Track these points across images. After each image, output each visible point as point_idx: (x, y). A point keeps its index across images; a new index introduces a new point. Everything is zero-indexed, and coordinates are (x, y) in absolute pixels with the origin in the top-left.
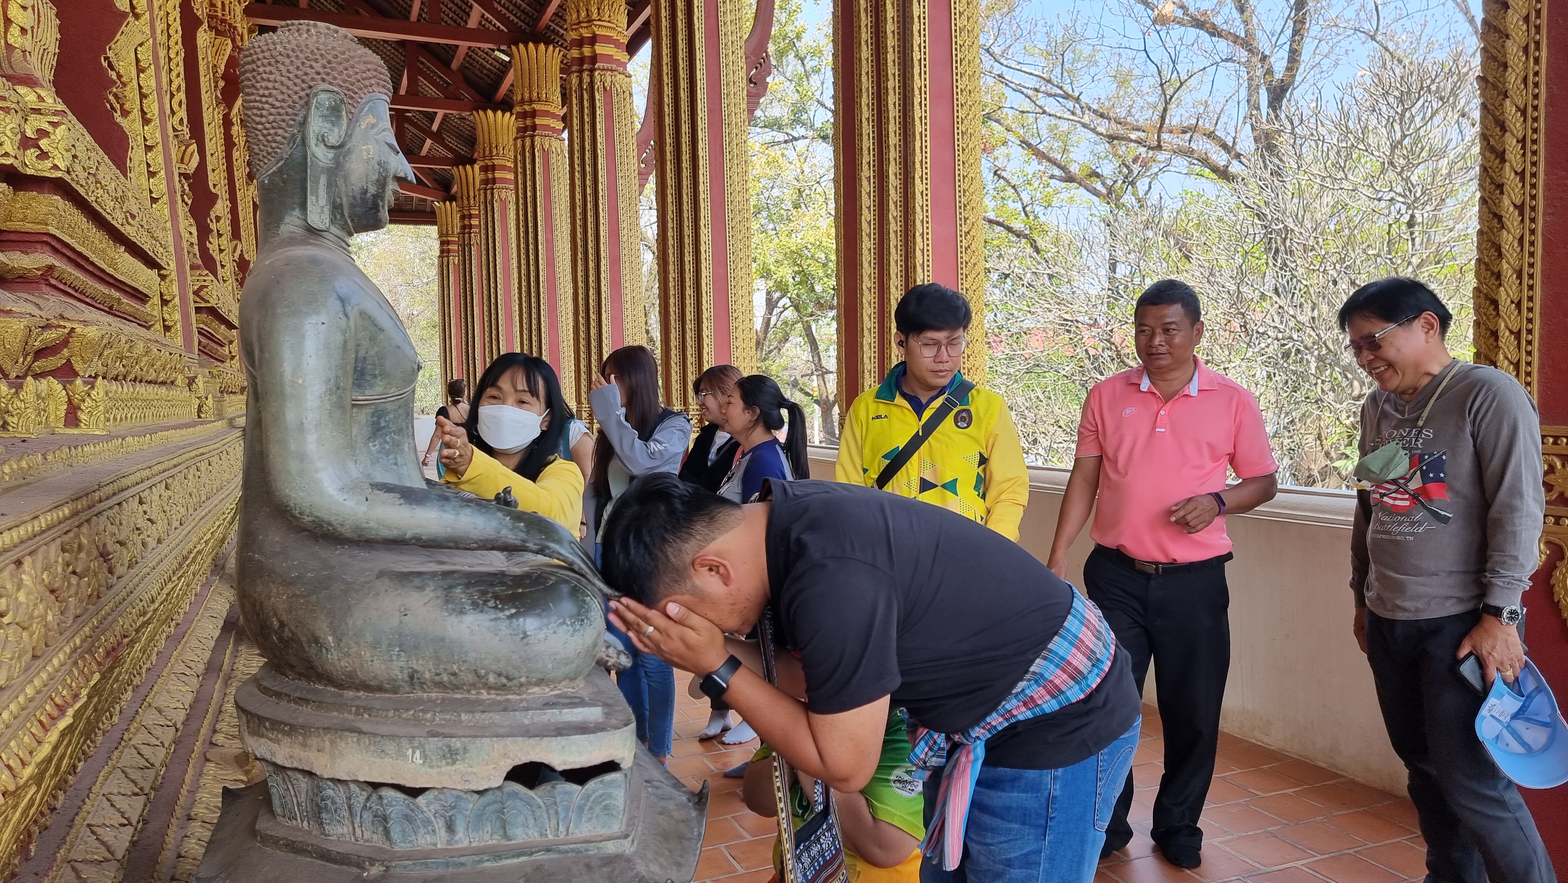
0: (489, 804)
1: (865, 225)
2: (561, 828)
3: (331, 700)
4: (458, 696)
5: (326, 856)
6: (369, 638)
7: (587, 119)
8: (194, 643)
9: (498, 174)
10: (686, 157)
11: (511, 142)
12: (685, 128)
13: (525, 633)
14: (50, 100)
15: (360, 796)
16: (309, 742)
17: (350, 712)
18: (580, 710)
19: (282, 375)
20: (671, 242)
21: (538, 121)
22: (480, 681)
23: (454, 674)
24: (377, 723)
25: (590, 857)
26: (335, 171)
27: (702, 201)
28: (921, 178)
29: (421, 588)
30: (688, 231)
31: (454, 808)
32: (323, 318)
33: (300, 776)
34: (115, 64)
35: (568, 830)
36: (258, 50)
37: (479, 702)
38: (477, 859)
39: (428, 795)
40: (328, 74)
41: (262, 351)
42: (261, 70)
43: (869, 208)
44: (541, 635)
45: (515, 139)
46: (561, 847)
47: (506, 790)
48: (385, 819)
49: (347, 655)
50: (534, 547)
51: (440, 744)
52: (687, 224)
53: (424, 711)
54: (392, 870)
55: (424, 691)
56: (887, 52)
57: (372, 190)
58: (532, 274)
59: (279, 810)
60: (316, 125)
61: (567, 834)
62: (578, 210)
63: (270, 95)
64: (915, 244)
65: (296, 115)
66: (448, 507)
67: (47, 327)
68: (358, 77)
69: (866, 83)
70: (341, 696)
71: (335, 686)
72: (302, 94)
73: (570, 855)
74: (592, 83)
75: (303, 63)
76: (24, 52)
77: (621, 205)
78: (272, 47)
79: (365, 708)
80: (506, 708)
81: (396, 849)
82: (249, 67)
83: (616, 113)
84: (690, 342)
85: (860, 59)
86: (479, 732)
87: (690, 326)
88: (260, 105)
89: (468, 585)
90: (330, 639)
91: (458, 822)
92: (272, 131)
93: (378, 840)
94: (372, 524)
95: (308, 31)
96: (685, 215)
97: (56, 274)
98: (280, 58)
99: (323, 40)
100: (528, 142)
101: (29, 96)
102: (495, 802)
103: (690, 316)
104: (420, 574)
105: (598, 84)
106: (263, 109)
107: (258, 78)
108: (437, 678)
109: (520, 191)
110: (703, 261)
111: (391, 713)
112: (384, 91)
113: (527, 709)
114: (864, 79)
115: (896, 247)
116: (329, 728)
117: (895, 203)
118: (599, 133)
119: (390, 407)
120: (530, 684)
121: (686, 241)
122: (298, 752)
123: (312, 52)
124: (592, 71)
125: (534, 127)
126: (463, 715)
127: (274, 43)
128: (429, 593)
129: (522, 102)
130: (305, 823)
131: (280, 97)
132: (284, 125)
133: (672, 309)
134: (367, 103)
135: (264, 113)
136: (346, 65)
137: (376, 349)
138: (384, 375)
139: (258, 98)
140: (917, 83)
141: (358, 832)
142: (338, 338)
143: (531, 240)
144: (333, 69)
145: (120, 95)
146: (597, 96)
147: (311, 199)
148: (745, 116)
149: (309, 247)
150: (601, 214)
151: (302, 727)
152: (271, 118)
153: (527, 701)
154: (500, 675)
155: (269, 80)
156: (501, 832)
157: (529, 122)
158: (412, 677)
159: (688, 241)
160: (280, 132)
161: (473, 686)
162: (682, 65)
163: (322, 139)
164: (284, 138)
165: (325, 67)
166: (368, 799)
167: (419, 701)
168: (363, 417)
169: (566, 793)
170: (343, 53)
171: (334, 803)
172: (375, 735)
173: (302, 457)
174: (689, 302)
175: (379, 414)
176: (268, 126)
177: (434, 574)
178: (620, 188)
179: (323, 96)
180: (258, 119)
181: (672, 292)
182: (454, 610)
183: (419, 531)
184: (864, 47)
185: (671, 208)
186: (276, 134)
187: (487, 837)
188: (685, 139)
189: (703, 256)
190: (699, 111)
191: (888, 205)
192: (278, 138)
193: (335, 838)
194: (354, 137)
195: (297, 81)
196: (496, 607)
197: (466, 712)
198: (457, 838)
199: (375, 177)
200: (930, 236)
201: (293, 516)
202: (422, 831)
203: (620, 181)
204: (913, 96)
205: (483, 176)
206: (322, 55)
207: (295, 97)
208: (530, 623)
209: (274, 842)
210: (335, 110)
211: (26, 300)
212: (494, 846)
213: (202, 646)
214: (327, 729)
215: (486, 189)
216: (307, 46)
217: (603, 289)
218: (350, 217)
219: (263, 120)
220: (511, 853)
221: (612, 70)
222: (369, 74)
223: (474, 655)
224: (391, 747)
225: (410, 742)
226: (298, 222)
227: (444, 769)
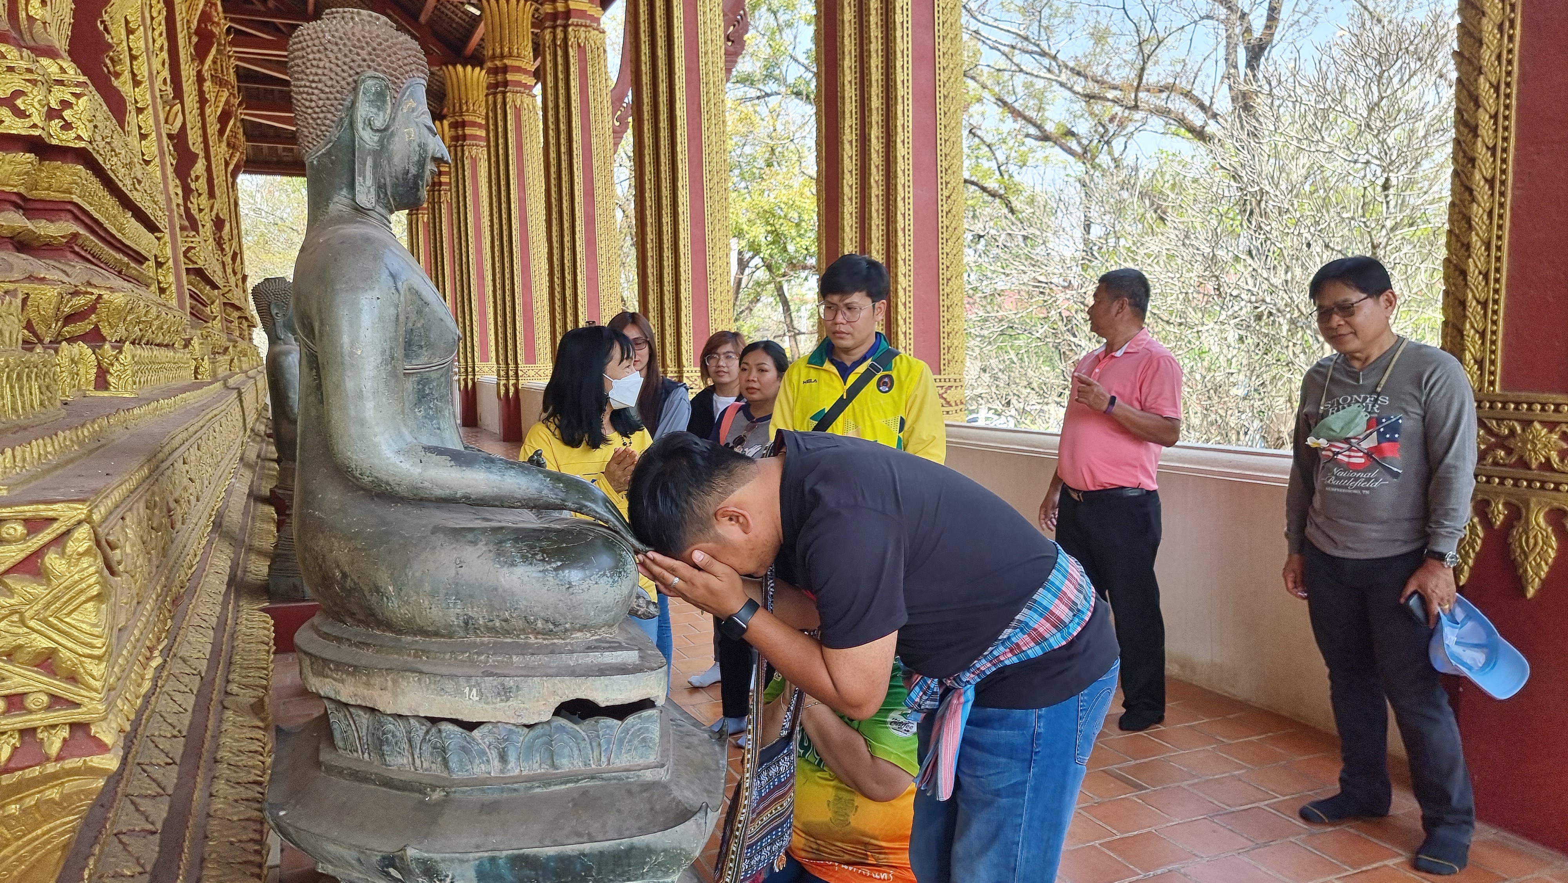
0: (538, 737)
1: (846, 189)
2: (603, 759)
3: (391, 644)
4: (509, 640)
5: (388, 783)
6: (427, 587)
7: (561, 76)
8: (205, 598)
9: (468, 131)
10: (663, 116)
11: (482, 98)
12: (663, 87)
13: (570, 583)
14: (72, 72)
15: (420, 730)
16: (372, 682)
17: (409, 655)
18: (619, 653)
19: (342, 347)
20: (648, 203)
21: (509, 77)
22: (529, 626)
23: (506, 620)
24: (436, 665)
25: (630, 783)
26: (381, 152)
27: (679, 162)
28: (903, 142)
29: (474, 543)
30: (666, 192)
31: (506, 740)
32: (376, 293)
33: (361, 713)
34: (110, 27)
35: (609, 760)
36: (308, 38)
37: (527, 645)
38: (528, 785)
39: (483, 729)
40: (373, 61)
41: (322, 323)
42: (311, 57)
43: (851, 172)
44: (585, 586)
45: (487, 95)
46: (604, 775)
47: (553, 724)
48: (444, 750)
49: (407, 603)
50: (573, 506)
51: (495, 683)
52: (665, 185)
53: (479, 654)
54: (452, 795)
55: (477, 636)
56: (869, 15)
57: (413, 170)
58: (505, 233)
59: (340, 744)
60: (363, 110)
61: (609, 764)
62: (553, 170)
63: (320, 81)
64: (896, 208)
65: (344, 100)
66: (494, 469)
67: (76, 293)
68: (400, 63)
69: (849, 45)
70: (400, 640)
71: (393, 632)
72: (350, 80)
73: (612, 782)
74: (565, 40)
75: (350, 51)
76: (44, 23)
77: (595, 164)
78: (321, 35)
79: (423, 651)
80: (553, 651)
81: (454, 776)
82: (300, 53)
83: (590, 70)
84: (668, 304)
85: (843, 21)
86: (530, 672)
87: (668, 288)
88: (310, 90)
89: (516, 540)
90: (391, 588)
91: (510, 753)
92: (321, 115)
93: (437, 769)
94: (426, 484)
95: (352, 18)
96: (663, 176)
97: (80, 241)
98: (328, 46)
99: (367, 28)
100: (499, 97)
101: (50, 67)
102: (543, 735)
103: (668, 277)
104: (471, 530)
105: (572, 40)
106: (313, 94)
107: (308, 64)
108: (490, 624)
109: (492, 149)
110: (681, 222)
111: (448, 656)
112: (423, 75)
113: (572, 652)
114: (847, 41)
115: (878, 211)
116: (392, 669)
117: (877, 167)
118: (573, 90)
119: (433, 375)
120: (574, 630)
121: (664, 202)
122: (362, 690)
123: (359, 40)
124: (565, 27)
125: (506, 83)
126: (514, 657)
127: (322, 31)
128: (482, 547)
129: (493, 57)
130: (366, 755)
131: (329, 83)
132: (333, 109)
133: (650, 271)
134: (408, 88)
135: (314, 97)
136: (389, 51)
137: (422, 321)
138: (430, 345)
139: (308, 84)
140: (900, 45)
141: (418, 762)
142: (392, 311)
143: (503, 199)
144: (378, 56)
145: (116, 58)
146: (571, 52)
147: (358, 180)
148: (722, 74)
149: (357, 225)
150: (576, 174)
151: (366, 668)
152: (321, 103)
153: (572, 645)
154: (547, 621)
155: (318, 67)
156: (549, 762)
157: (500, 78)
158: (467, 623)
159: (666, 202)
160: (329, 116)
161: (523, 631)
162: (660, 22)
163: (369, 123)
164: (333, 121)
165: (370, 54)
166: (427, 732)
167: (474, 645)
168: (410, 385)
169: (608, 727)
170: (387, 40)
171: (394, 736)
172: (435, 675)
173: (362, 422)
174: (668, 263)
175: (423, 382)
176: (317, 110)
177: (484, 530)
178: (594, 147)
179: (370, 82)
180: (307, 104)
181: (649, 254)
182: (506, 562)
183: (469, 490)
184: (847, 9)
185: (649, 169)
186: (325, 118)
187: (536, 766)
188: (663, 98)
189: (681, 218)
190: (677, 70)
191: (870, 169)
192: (328, 122)
193: (395, 768)
194: (397, 119)
195: (345, 67)
196: (543, 560)
197: (517, 654)
198: (509, 767)
199: (416, 158)
200: (911, 201)
201: (354, 477)
202: (477, 761)
203: (594, 140)
204: (895, 58)
205: (453, 133)
206: (367, 43)
207: (343, 83)
208: (574, 575)
209: (340, 772)
210: (380, 96)
211: (54, 267)
212: (543, 774)
213: (212, 601)
214: (390, 670)
215: (456, 146)
216: (353, 34)
217: (578, 249)
218: (393, 196)
219: (313, 104)
220: (559, 781)
221: (586, 26)
222: (410, 60)
223: (524, 603)
224: (449, 685)
225: (468, 682)
226: (346, 201)
227: (498, 706)
